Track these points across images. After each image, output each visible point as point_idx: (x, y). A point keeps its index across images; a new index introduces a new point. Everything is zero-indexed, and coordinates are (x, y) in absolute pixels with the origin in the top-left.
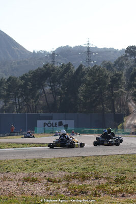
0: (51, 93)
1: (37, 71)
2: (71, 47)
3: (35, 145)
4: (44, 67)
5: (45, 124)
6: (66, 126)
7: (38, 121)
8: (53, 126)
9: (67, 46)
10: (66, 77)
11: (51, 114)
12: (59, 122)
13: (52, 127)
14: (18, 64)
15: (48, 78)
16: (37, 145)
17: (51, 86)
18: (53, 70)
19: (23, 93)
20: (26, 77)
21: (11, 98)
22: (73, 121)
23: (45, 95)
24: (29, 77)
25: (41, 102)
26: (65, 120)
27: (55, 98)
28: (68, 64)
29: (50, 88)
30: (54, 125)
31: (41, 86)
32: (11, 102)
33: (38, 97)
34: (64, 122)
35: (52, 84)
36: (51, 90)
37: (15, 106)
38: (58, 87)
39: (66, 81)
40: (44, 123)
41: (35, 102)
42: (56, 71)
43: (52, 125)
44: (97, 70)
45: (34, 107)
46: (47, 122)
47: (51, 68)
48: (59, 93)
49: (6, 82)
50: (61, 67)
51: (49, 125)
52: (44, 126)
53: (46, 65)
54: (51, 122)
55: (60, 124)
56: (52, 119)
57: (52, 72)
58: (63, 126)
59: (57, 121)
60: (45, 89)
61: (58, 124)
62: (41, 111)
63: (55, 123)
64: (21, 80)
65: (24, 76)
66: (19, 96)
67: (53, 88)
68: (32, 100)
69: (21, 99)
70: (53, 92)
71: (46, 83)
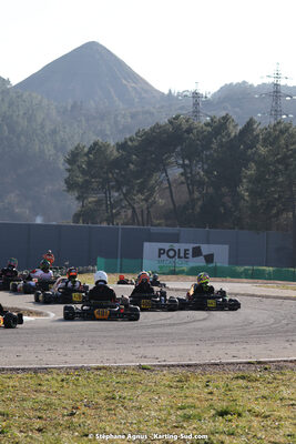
0: (182, 183)
1: (152, 130)
2: (251, 86)
4: (170, 122)
5: (161, 252)
7: (146, 245)
8: (179, 257)
9: (244, 82)
10: (214, 146)
11: (176, 229)
12: (194, 249)
13: (176, 259)
14: (132, 117)
15: (178, 149)
17: (183, 166)
18: (189, 130)
19: (121, 179)
20: (130, 143)
21: (94, 190)
22: (227, 247)
23: (170, 187)
24: (136, 143)
25: (161, 202)
26: (208, 243)
27: (191, 193)
28: (223, 118)
29: (181, 170)
30: (182, 255)
31: (162, 166)
33: (152, 190)
34: (206, 249)
35: (187, 162)
36: (182, 174)
37: (104, 207)
38: (199, 170)
39: (215, 155)
40: (160, 250)
41: (146, 200)
42: (195, 131)
43: (177, 254)
44: (282, 132)
45: (146, 211)
46: (166, 246)
47: (185, 126)
48: (201, 184)
49: (87, 155)
50: (207, 125)
51: (171, 253)
52: (160, 254)
53: (177, 118)
54: (176, 246)
55: (197, 252)
57: (186, 135)
59: (190, 246)
60: (169, 172)
61: (190, 252)
62: (163, 221)
63: (185, 250)
64: (118, 150)
65: (126, 142)
66: (113, 187)
67: (189, 171)
68: (140, 196)
69: (116, 194)
70: (187, 178)
71: (172, 160)
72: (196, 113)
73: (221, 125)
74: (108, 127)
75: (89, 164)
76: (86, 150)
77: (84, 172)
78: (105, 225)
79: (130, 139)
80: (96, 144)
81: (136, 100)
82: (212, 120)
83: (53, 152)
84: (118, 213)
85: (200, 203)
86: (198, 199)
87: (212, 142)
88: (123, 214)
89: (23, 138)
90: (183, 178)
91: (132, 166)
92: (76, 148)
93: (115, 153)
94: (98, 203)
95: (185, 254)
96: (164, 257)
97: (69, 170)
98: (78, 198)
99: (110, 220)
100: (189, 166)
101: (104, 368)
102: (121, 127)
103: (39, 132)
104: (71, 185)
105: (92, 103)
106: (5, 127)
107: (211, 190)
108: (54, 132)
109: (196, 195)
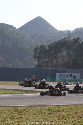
0: (66, 56)
1: (58, 42)
3: (16, 92)
4: (63, 39)
5: (61, 75)
6: (74, 77)
7: (57, 73)
10: (75, 46)
11: (65, 69)
13: (65, 77)
15: (65, 47)
16: (19, 92)
17: (67, 51)
18: (68, 42)
19: (49, 55)
20: (51, 45)
21: (42, 58)
22: (79, 74)
23: (63, 57)
24: (53, 45)
25: (61, 61)
26: (74, 73)
27: (69, 59)
28: (78, 38)
29: (66, 53)
30: (67, 76)
31: (61, 51)
32: (42, 61)
33: (58, 58)
34: (73, 75)
35: (67, 50)
36: (66, 54)
37: (44, 63)
38: (71, 53)
39: (76, 48)
41: (56, 61)
42: (70, 42)
43: (66, 76)
45: (56, 64)
46: (62, 74)
47: (67, 40)
48: (72, 56)
49: (40, 48)
50: (73, 40)
51: (64, 76)
52: (61, 76)
53: (65, 38)
54: (65, 74)
55: (71, 75)
56: (66, 72)
57: (67, 43)
58: (72, 77)
59: (69, 74)
60: (63, 53)
61: (69, 75)
62: (61, 67)
63: (68, 75)
64: (48, 47)
65: (50, 45)
66: (47, 58)
67: (68, 53)
68: (54, 60)
69: (48, 59)
70: (68, 55)
71: (63, 50)
72: (69, 36)
73: (77, 40)
74: (44, 40)
75: (40, 51)
76: (39, 47)
77: (39, 53)
78: (44, 68)
79: (52, 44)
80: (42, 46)
81: (51, 33)
82: (74, 39)
83: (29, 48)
84: (49, 65)
85: (71, 62)
86: (71, 61)
87: (75, 45)
88: (50, 65)
89: (20, 44)
90: (67, 55)
91: (52, 52)
92: (37, 47)
93: (48, 48)
94: (43, 62)
95: (68, 76)
96: (62, 77)
97: (35, 53)
98: (37, 61)
99: (46, 66)
100: (68, 51)
101: (82, 105)
102: (47, 40)
103: (25, 42)
104: (35, 57)
105: (39, 33)
106: (15, 41)
107: (74, 58)
108: (29, 42)
109: (70, 59)
